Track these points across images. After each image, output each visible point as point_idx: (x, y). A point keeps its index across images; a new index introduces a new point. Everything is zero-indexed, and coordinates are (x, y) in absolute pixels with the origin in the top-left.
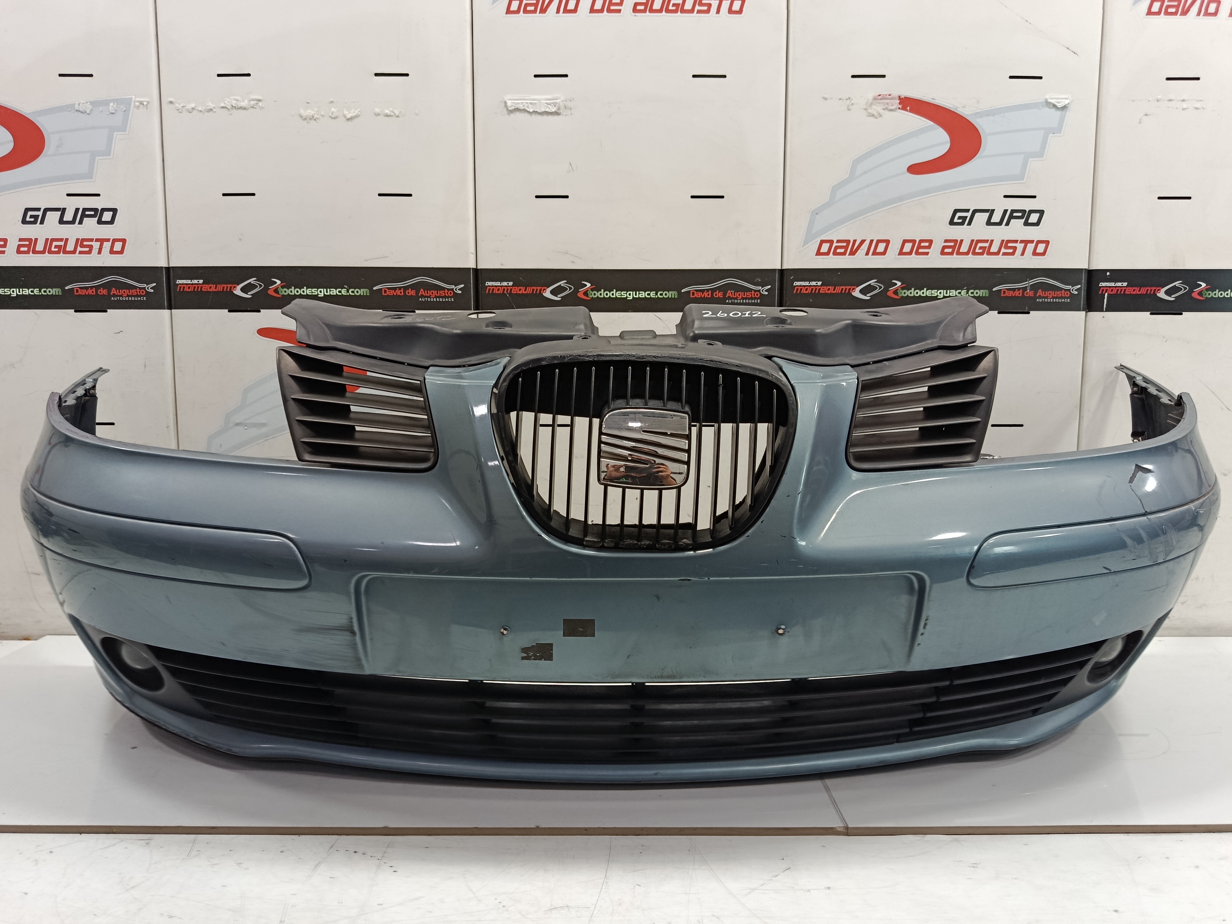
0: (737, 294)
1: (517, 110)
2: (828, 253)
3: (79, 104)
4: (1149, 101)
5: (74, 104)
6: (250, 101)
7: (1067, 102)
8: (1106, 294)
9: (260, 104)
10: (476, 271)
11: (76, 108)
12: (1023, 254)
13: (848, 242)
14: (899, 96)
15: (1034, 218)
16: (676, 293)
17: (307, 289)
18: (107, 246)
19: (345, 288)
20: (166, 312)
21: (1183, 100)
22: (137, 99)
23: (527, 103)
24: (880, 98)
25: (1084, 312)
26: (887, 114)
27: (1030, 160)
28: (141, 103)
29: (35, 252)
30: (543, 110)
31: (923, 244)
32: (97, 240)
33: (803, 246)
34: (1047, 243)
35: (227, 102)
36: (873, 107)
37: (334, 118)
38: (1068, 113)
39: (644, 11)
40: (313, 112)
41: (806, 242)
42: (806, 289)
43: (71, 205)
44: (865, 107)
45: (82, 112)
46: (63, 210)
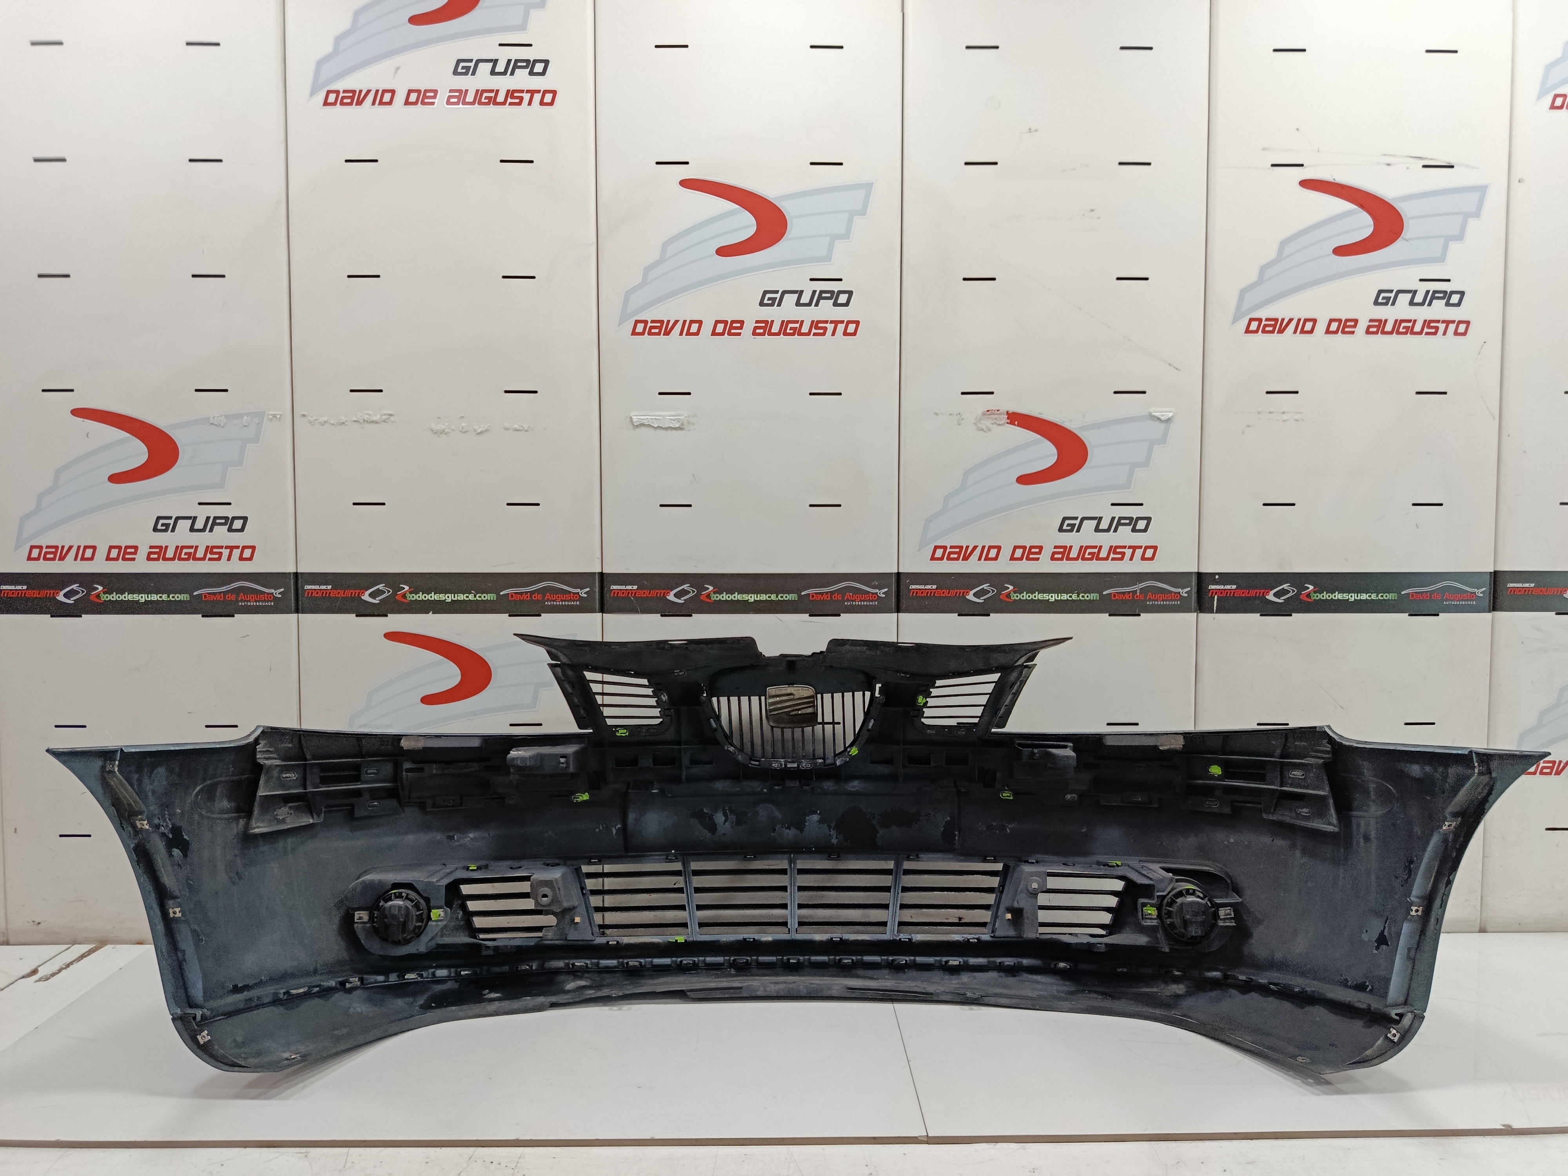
0: (855, 597)
1: (642, 425)
2: (941, 559)
3: (214, 418)
4: (1250, 413)
5: (210, 418)
6: (382, 415)
7: (1171, 415)
8: (1216, 597)
9: (392, 418)
10: (602, 574)
11: (210, 422)
12: (1131, 559)
13: (961, 547)
14: (1007, 412)
15: (1141, 525)
16: (796, 595)
17: (435, 594)
18: (236, 553)
19: (472, 593)
20: (293, 617)
21: (1283, 413)
22: (270, 413)
23: (652, 419)
24: (989, 413)
25: (1196, 614)
26: (996, 429)
27: (1136, 469)
28: (274, 416)
29: (165, 559)
30: (667, 426)
31: (1033, 550)
32: (227, 547)
33: (919, 551)
34: (1155, 548)
35: (359, 416)
36: (982, 422)
37: (465, 432)
38: (1172, 425)
39: (763, 334)
40: (443, 427)
41: (921, 549)
42: (922, 593)
43: (202, 513)
44: (975, 422)
45: (216, 425)
46: (194, 519)
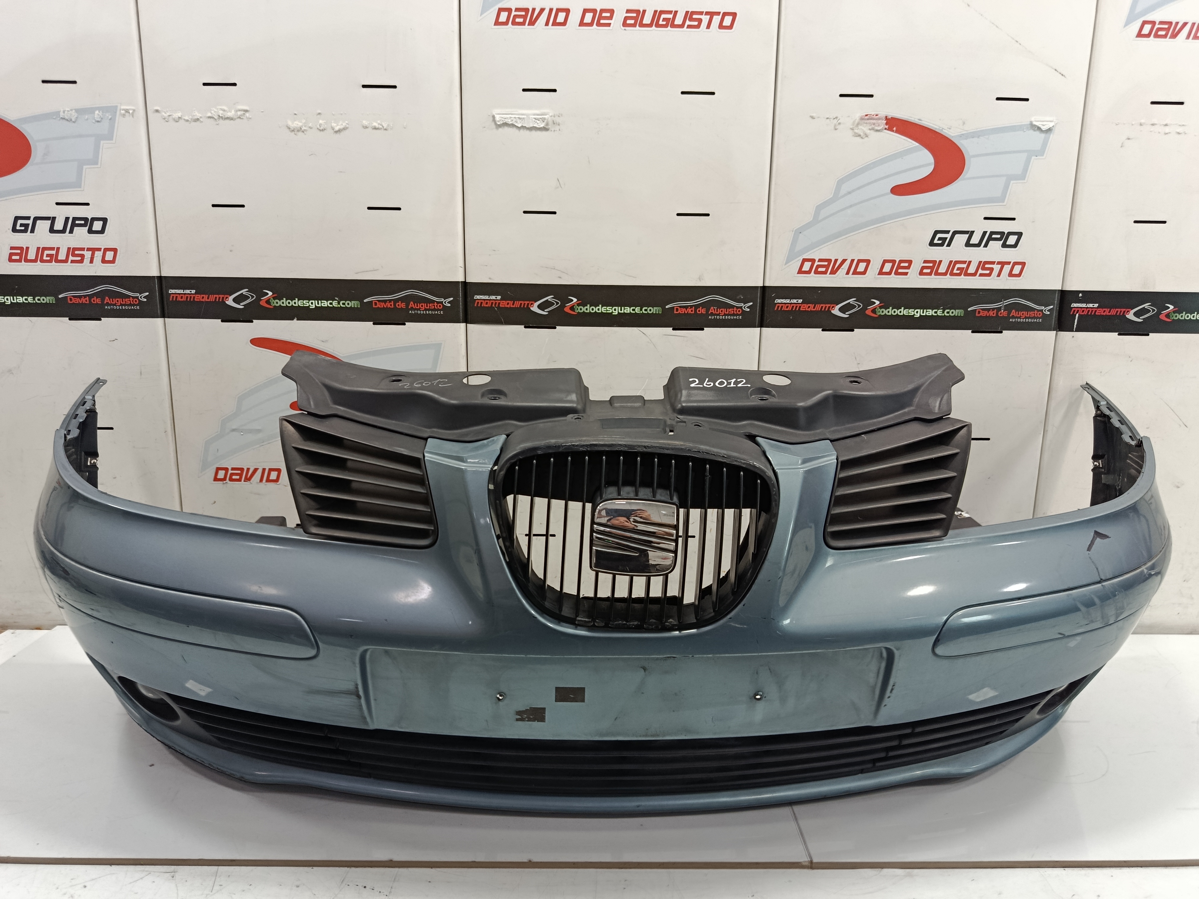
0: (719, 311)
1: (505, 124)
2: (809, 272)
3: (64, 112)
4: (1133, 125)
5: (59, 112)
7: (1051, 125)
8: (1077, 315)
9: (247, 115)
10: (465, 284)
11: (61, 116)
12: (999, 275)
13: (829, 261)
14: (886, 117)
15: (1012, 240)
16: (660, 307)
17: (298, 300)
18: (98, 255)
19: (336, 300)
20: (159, 321)
21: (1166, 125)
22: (122, 107)
23: (515, 118)
24: (867, 118)
25: (1055, 332)
26: (873, 134)
27: (1012, 182)
28: (127, 111)
29: (27, 260)
30: (532, 126)
31: (902, 265)
32: (88, 249)
33: (785, 264)
34: (1023, 264)
35: (215, 112)
36: (860, 127)
37: (322, 130)
38: (1051, 135)
39: (634, 25)
40: (300, 124)
41: (788, 261)
42: (787, 307)
43: (61, 214)
44: (851, 127)
45: (67, 120)
46: (53, 219)
